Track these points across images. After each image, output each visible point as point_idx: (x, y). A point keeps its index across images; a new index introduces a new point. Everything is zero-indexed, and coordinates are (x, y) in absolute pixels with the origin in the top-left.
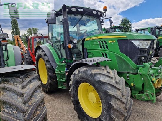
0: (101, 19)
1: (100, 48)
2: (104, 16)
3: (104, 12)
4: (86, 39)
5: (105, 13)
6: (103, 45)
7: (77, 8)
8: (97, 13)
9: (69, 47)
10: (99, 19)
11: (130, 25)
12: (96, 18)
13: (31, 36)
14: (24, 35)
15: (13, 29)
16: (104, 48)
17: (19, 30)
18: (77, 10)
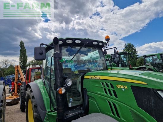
0: (103, 49)
1: (105, 93)
2: (107, 46)
3: (106, 42)
4: (86, 77)
5: (108, 42)
6: (109, 90)
7: (74, 40)
8: (98, 44)
9: (60, 92)
10: (102, 50)
11: (135, 50)
12: (98, 49)
13: (29, 67)
14: (31, 62)
15: (21, 57)
16: (111, 94)
17: (27, 57)
18: (74, 42)
